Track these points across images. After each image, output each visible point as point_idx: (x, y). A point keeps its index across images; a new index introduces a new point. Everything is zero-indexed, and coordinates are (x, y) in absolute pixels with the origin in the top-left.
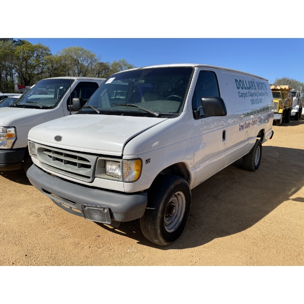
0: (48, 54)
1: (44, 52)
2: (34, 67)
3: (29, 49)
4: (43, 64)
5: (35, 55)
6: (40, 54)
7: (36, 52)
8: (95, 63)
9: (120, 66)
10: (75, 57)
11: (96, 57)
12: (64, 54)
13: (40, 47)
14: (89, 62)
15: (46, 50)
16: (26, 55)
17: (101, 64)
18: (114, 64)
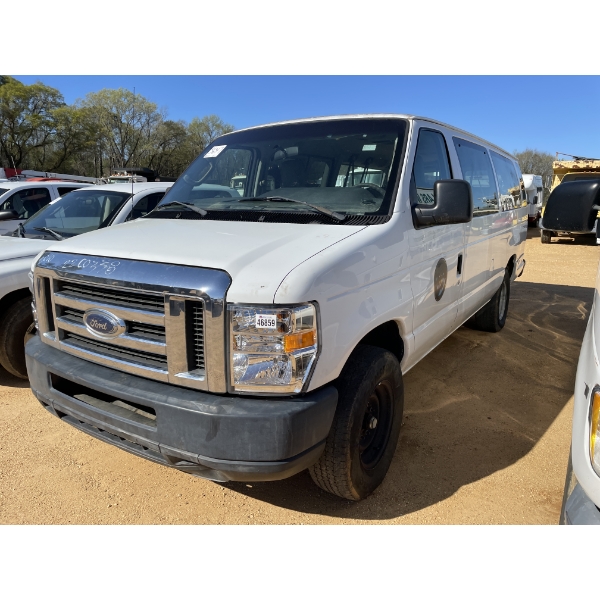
1: (50, 99)
2: (29, 131)
3: (17, 93)
4: (47, 124)
6: (40, 103)
7: (31, 100)
8: (156, 124)
9: (207, 129)
10: (114, 111)
11: (158, 111)
12: (92, 106)
13: (40, 90)
14: (143, 120)
15: (53, 95)
16: (12, 106)
17: (169, 125)
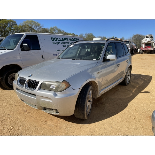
0: (15, 25)
5: (9, 25)
18: (51, 28)
